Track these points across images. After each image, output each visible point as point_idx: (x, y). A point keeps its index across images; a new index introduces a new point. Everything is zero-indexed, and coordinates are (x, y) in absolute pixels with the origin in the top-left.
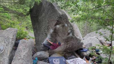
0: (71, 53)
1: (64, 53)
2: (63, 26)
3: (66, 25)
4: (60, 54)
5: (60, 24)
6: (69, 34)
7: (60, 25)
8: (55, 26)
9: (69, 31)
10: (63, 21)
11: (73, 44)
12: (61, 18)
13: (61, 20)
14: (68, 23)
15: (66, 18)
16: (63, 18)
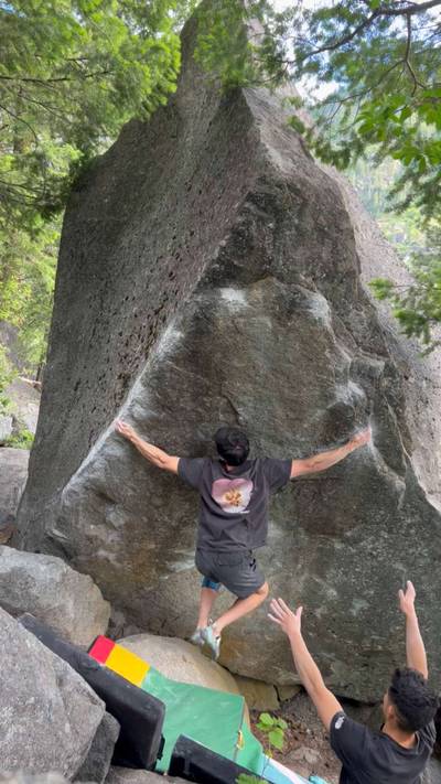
7: (258, 293)
12: (279, 214)
13: (275, 238)
14: (342, 289)
15: (335, 235)
16: (296, 221)
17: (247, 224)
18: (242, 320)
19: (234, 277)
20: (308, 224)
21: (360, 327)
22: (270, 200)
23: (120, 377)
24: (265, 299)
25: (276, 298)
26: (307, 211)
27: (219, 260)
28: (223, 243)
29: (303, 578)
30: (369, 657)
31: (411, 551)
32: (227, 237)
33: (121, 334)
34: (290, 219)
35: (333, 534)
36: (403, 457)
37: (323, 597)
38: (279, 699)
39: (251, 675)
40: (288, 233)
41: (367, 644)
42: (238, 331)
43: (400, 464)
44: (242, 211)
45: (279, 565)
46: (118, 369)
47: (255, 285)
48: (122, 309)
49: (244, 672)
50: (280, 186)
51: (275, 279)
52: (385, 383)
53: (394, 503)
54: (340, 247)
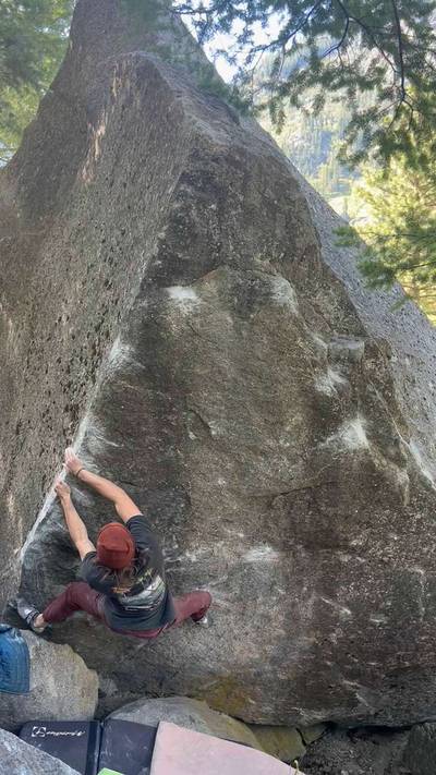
0: (403, 742)
1: (306, 716)
2: (249, 300)
3: (284, 292)
4: (252, 726)
5: (211, 266)
6: (325, 417)
7: (210, 286)
8: (145, 289)
9: (329, 381)
10: (249, 236)
11: (403, 588)
12: (220, 193)
13: (220, 221)
14: (304, 269)
15: (287, 207)
16: (241, 198)
17: (186, 209)
18: (198, 320)
19: (181, 273)
20: (255, 199)
21: (331, 308)
22: (208, 178)
23: (66, 410)
24: (220, 292)
25: (233, 289)
26: (252, 184)
27: (160, 256)
28: (162, 235)
29: (310, 602)
30: (396, 676)
31: (426, 549)
32: (165, 228)
33: (59, 361)
34: (234, 196)
35: (338, 546)
36: (401, 446)
37: (337, 619)
38: (304, 744)
39: (269, 721)
40: (234, 213)
41: (392, 663)
42: (195, 334)
43: (398, 454)
44: (178, 195)
45: (282, 592)
46: (62, 400)
47: (206, 278)
48: (56, 333)
49: (261, 720)
50: (216, 160)
51: (227, 267)
52: (369, 365)
53: (398, 498)
54: (294, 221)
